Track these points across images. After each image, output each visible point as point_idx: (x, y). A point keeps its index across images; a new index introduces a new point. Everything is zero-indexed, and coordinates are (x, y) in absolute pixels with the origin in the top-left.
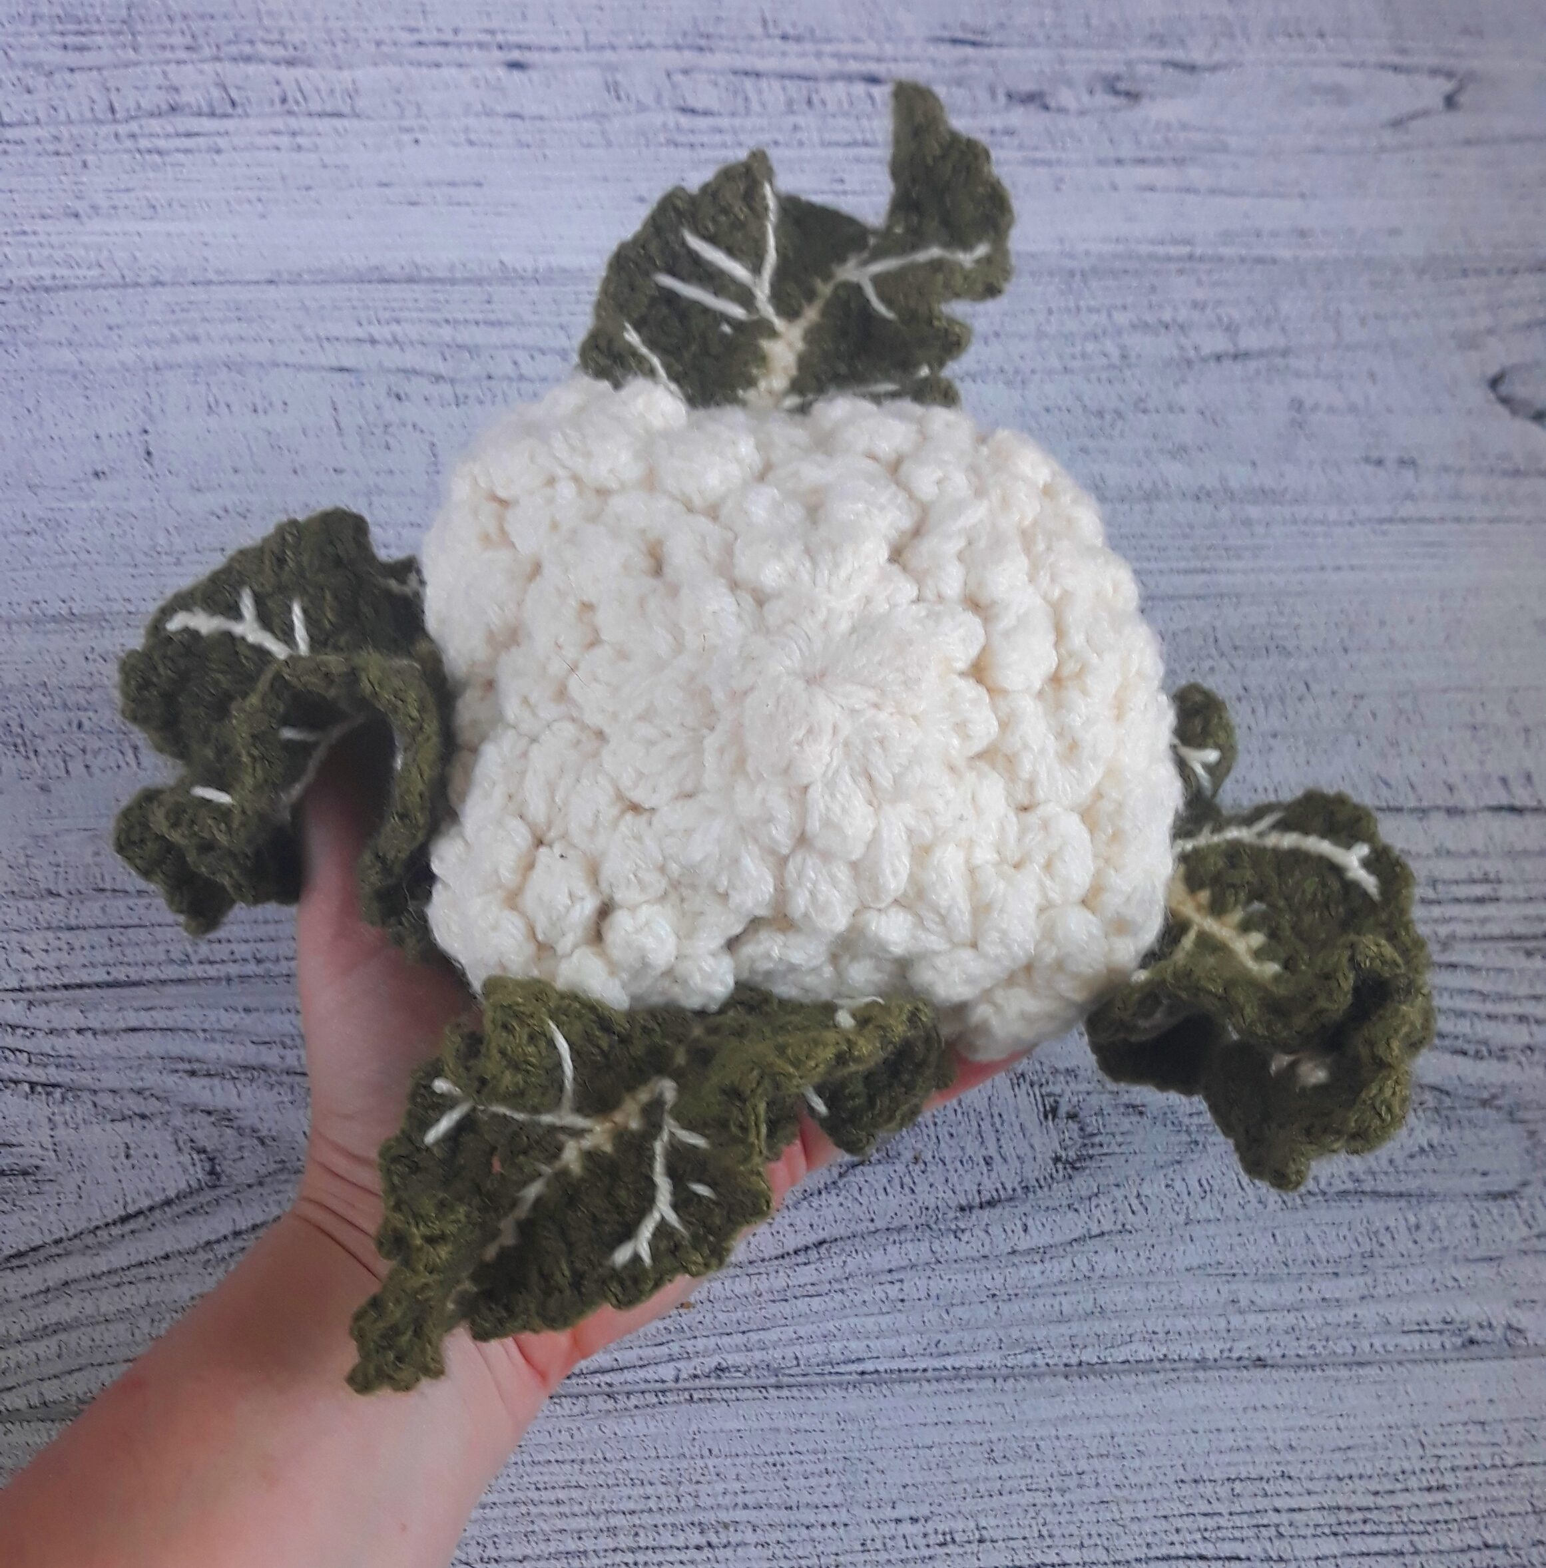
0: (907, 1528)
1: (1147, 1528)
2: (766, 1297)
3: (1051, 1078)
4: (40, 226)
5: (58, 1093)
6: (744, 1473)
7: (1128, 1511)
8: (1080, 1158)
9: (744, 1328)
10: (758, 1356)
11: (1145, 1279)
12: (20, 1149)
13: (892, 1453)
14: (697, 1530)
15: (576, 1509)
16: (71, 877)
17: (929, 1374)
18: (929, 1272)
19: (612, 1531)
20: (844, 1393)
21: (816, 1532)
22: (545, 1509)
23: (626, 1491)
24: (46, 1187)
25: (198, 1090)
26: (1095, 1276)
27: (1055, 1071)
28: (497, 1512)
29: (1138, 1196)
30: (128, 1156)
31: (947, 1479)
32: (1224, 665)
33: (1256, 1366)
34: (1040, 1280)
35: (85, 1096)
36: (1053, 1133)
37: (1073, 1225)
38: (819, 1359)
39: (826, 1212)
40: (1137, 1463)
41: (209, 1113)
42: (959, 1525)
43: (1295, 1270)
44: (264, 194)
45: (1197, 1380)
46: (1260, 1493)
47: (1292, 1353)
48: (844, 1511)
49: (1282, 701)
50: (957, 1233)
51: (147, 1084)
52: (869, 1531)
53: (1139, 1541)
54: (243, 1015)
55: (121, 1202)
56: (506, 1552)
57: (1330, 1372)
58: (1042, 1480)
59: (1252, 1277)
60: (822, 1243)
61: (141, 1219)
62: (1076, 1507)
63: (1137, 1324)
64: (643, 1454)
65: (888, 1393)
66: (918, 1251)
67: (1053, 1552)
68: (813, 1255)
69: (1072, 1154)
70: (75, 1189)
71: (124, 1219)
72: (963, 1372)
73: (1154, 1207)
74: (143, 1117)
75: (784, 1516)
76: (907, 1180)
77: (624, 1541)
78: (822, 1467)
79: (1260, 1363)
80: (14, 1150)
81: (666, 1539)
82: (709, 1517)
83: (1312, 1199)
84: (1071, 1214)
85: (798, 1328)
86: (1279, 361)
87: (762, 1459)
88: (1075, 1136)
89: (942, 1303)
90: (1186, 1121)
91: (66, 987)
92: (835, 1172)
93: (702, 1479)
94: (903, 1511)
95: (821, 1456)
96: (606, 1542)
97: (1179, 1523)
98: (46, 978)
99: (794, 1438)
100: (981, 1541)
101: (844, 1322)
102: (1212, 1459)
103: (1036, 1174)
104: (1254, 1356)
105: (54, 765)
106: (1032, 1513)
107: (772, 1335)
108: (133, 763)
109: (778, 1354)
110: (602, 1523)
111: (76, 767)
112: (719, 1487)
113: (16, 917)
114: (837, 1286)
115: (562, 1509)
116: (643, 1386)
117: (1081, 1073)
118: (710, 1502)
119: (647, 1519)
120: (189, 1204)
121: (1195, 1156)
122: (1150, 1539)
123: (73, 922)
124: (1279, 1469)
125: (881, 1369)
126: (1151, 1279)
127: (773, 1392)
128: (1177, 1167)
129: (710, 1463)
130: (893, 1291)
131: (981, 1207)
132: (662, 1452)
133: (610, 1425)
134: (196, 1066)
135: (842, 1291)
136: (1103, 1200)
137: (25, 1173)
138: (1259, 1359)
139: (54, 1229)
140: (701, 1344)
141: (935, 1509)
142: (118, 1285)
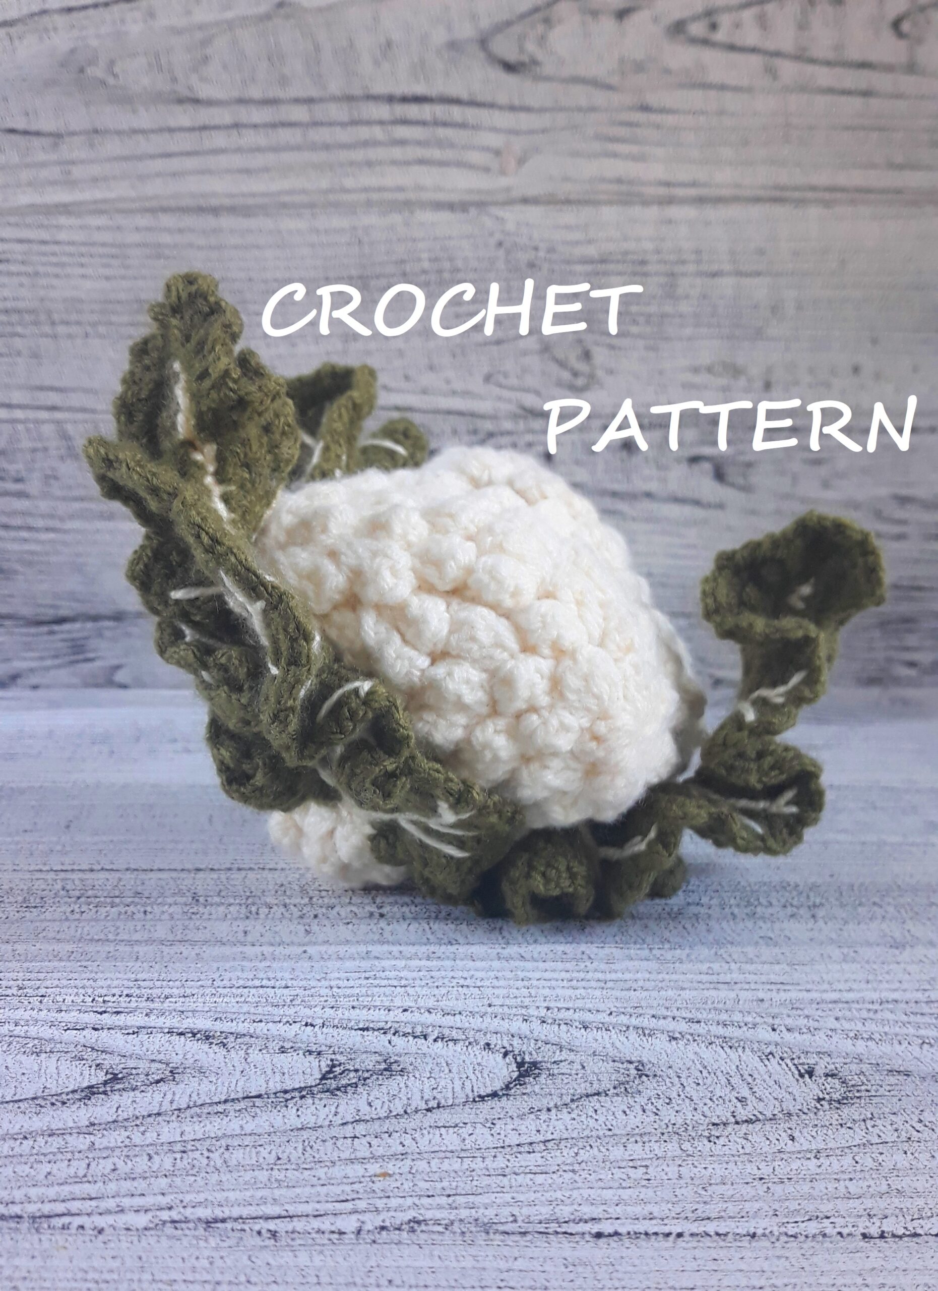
2: (480, 1172)
3: (801, 1056)
8: (845, 1098)
10: (465, 1213)
18: (679, 1162)
26: (884, 1169)
27: (806, 1052)
29: (920, 1121)
34: (816, 1170)
36: (812, 1085)
37: (848, 1137)
39: (555, 1123)
50: (709, 1138)
60: (549, 1141)
66: (665, 1148)
68: (537, 1147)
69: (836, 1097)
76: (649, 1107)
84: (844, 1130)
85: (516, 1195)
88: (837, 1086)
89: (697, 1183)
92: (567, 1098)
101: (575, 1192)
103: (798, 1107)
109: (490, 1213)
114: (566, 1168)
117: (832, 1053)
125: (621, 1231)
130: (636, 1173)
131: (736, 1124)
133: (264, 1256)
136: (878, 1122)
140: (394, 1202)
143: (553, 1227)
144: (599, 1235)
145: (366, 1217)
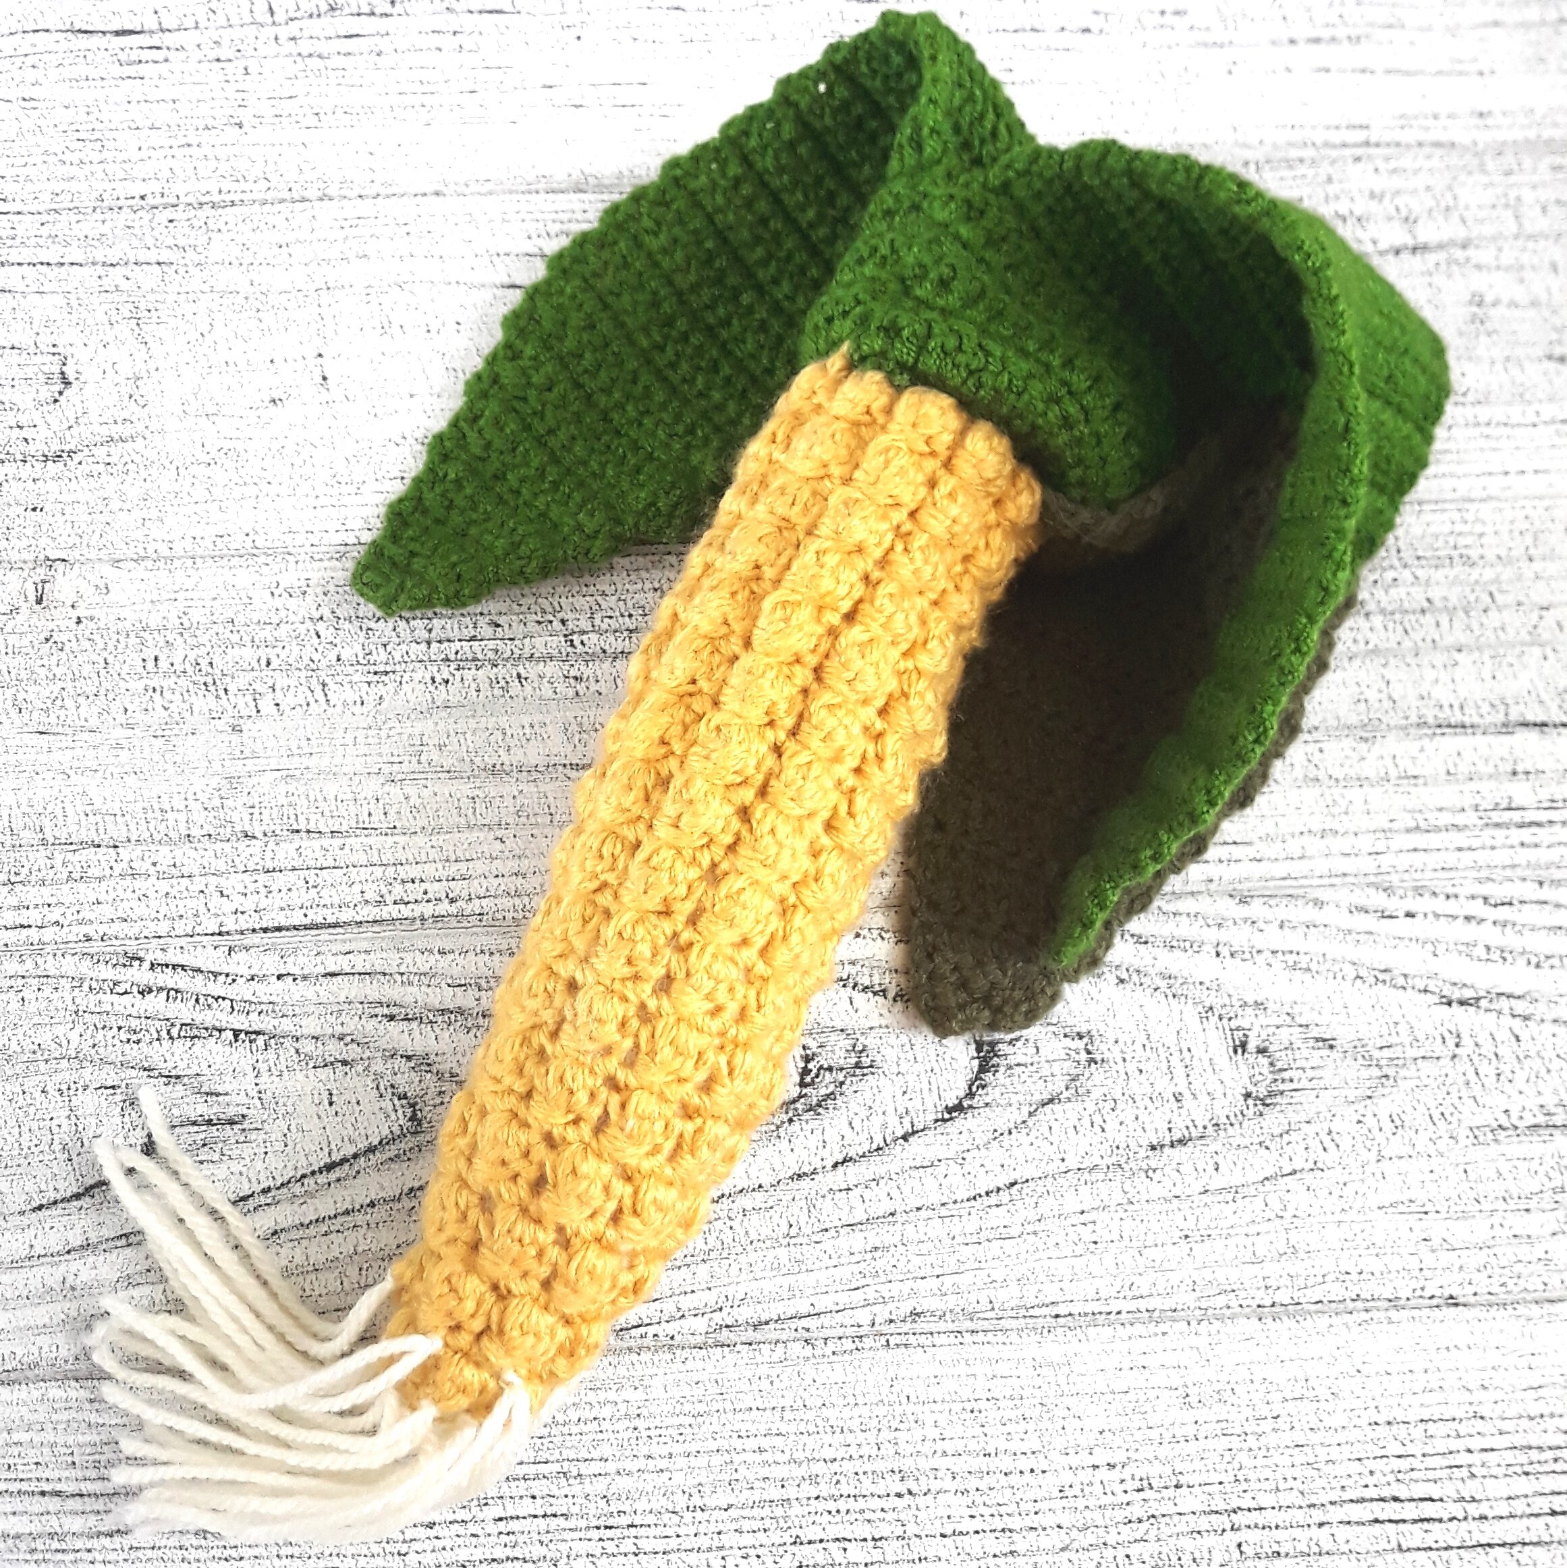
0: (1103, 1473)
1: (1340, 1470)
2: (959, 1240)
3: (1240, 1012)
4: (205, 136)
5: (261, 1040)
6: (943, 1419)
7: (1323, 1454)
8: (1271, 1094)
9: (938, 1271)
10: (952, 1301)
11: (1338, 1217)
12: (227, 1098)
13: (1087, 1399)
14: (897, 1477)
15: (779, 1457)
16: (266, 817)
17: (1124, 1316)
18: (1121, 1214)
19: (814, 1479)
20: (1038, 1338)
21: (1014, 1479)
22: (749, 1457)
23: (828, 1439)
24: (253, 1136)
25: (398, 1036)
26: (1288, 1215)
27: (1245, 1005)
28: (703, 1460)
29: (1330, 1133)
30: (331, 1104)
31: (1144, 1425)
32: (1406, 575)
33: (1449, 1305)
34: (1233, 1219)
35: (288, 1043)
36: (1243, 1068)
37: (1265, 1163)
38: (1013, 1304)
39: (1016, 1151)
40: (1329, 1407)
41: (409, 1058)
42: (1154, 1470)
43: (1486, 1206)
44: (427, 100)
45: (1390, 1322)
46: (1453, 1434)
47: (1486, 1290)
48: (1041, 1456)
49: (1467, 613)
50: (1148, 1172)
51: (346, 1030)
52: (1067, 1478)
53: (1334, 1483)
54: (438, 957)
55: (326, 1150)
56: (711, 1502)
57: (1521, 1309)
58: (1237, 1424)
59: (1443, 1215)
60: (1013, 1184)
61: (346, 1166)
62: (1272, 1451)
63: (1329, 1265)
64: (842, 1402)
65: (1083, 1338)
66: (1111, 1192)
67: (1248, 1495)
68: (1004, 1196)
69: (1263, 1092)
70: (280, 1136)
71: (330, 1167)
72: (1156, 1314)
73: (1346, 1143)
74: (345, 1063)
75: (982, 1463)
76: (1097, 1119)
77: (825, 1489)
78: (1019, 1412)
79: (1453, 1301)
80: (221, 1098)
81: (867, 1486)
82: (907, 1464)
83: (1504, 1133)
84: (1263, 1151)
85: (992, 1273)
86: (1459, 254)
87: (961, 1405)
88: (1265, 1071)
89: (1135, 1244)
90: (1377, 1054)
91: (265, 930)
92: (1025, 1110)
93: (901, 1426)
94: (1100, 1458)
95: (1018, 1402)
96: (809, 1490)
97: (1372, 1465)
98: (245, 923)
99: (990, 1385)
100: (1177, 1487)
101: (1038, 1265)
102: (1405, 1402)
103: (1226, 1111)
104: (1446, 1295)
105: (244, 704)
106: (1228, 1457)
107: (965, 1280)
108: (322, 699)
109: (973, 1298)
110: (803, 1471)
111: (266, 705)
112: (918, 1433)
113: (213, 860)
114: (1030, 1228)
115: (765, 1456)
116: (840, 1332)
117: (1269, 1005)
118: (910, 1449)
119: (848, 1467)
120: (392, 1151)
121: (1385, 1091)
122: (1344, 1482)
123: (270, 865)
124: (1471, 1409)
125: (1075, 1312)
126: (1342, 1217)
127: (968, 1338)
128: (1368, 1102)
129: (910, 1408)
130: (1087, 1234)
131: (1172, 1146)
132: (860, 1400)
133: (809, 1371)
134: (395, 1010)
135: (1035, 1233)
136: (1294, 1136)
137: (231, 1123)
138: (1451, 1297)
139: (262, 1177)
140: (895, 1288)
141: (1131, 1454)
142: (326, 1234)
143: (1023, 1312)
144: (1057, 1316)
145: (876, 1309)
